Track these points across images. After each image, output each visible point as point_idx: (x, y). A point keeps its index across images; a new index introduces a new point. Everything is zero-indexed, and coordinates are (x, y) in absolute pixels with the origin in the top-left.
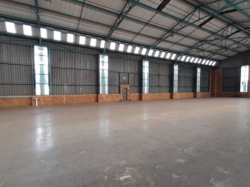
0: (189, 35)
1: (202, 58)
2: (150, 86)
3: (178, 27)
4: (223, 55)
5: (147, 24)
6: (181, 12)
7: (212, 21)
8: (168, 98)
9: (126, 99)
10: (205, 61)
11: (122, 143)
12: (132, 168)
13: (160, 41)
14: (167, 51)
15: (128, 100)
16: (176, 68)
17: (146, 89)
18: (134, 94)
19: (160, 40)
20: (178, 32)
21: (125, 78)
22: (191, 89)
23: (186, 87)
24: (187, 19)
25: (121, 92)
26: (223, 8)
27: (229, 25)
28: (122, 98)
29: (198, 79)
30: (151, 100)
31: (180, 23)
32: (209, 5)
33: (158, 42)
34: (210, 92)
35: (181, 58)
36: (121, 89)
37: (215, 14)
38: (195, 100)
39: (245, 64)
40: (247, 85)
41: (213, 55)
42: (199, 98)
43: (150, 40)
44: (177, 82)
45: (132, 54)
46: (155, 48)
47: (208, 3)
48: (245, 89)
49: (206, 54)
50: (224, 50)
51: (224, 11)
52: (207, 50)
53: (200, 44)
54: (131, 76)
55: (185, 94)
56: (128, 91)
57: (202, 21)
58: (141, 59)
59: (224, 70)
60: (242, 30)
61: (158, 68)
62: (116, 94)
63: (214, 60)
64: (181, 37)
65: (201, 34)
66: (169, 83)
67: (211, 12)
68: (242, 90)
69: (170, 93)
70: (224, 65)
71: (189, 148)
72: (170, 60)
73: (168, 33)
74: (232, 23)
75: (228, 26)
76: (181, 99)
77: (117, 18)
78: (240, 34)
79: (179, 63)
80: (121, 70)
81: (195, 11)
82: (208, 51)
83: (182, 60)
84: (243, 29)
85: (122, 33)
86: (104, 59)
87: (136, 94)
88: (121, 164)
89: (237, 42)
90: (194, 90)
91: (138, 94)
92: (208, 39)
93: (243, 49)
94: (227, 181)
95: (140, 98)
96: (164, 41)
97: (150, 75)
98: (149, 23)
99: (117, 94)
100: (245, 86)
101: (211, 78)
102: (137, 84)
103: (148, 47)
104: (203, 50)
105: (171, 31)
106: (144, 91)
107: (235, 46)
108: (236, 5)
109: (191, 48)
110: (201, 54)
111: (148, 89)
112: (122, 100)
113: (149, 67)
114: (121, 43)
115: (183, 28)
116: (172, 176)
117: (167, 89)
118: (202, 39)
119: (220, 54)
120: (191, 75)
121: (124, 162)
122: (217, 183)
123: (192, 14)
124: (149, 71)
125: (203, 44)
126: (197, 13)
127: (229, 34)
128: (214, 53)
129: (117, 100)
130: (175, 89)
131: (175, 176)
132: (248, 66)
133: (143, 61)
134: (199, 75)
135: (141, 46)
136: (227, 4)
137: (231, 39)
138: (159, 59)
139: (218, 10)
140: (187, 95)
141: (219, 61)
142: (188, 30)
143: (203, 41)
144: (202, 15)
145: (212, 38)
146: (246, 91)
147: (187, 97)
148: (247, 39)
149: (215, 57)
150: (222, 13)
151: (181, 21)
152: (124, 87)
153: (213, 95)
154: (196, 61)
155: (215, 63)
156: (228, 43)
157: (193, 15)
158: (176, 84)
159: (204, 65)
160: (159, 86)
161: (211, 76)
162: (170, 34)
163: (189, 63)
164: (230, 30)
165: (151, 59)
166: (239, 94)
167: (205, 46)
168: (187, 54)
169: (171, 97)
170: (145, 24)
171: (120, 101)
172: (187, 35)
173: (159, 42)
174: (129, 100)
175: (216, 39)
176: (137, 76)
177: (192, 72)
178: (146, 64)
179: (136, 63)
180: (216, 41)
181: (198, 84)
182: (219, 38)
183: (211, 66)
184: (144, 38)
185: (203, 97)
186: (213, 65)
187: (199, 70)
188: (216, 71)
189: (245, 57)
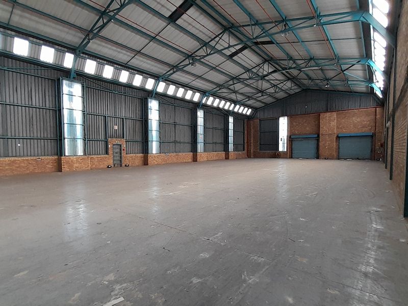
0: (217, 68)
1: (235, 102)
2: (161, 143)
3: (202, 53)
4: (260, 101)
5: (153, 39)
6: (205, 30)
7: (246, 52)
8: (190, 160)
9: (120, 164)
10: (238, 106)
11: (109, 242)
12: (126, 284)
13: (175, 70)
14: (186, 86)
15: (123, 165)
16: (200, 114)
17: (154, 147)
18: (134, 155)
19: (175, 68)
20: (202, 60)
21: (116, 128)
22: (221, 147)
23: (216, 143)
24: (213, 43)
25: (110, 152)
26: (257, 37)
27: (265, 61)
28: (111, 162)
29: (231, 133)
30: (164, 164)
31: (204, 48)
32: (241, 29)
33: (172, 72)
34: (245, 152)
35: (207, 99)
36: (109, 146)
37: (249, 43)
38: (227, 163)
39: (283, 116)
40: (286, 142)
41: (247, 99)
42: (233, 160)
43: (159, 66)
44: (202, 136)
45: (129, 86)
46: (169, 81)
47: (240, 26)
48: (284, 146)
49: (240, 97)
50: (260, 94)
51: (259, 40)
52: (241, 91)
53: (231, 82)
54: (128, 124)
55: (213, 155)
56: (124, 150)
57: (233, 50)
58: (145, 95)
59: (260, 120)
60: (279, 71)
61: (173, 113)
62: (100, 154)
63: (249, 107)
64: (206, 69)
65: (231, 68)
66: (190, 137)
67: (244, 39)
68: (281, 149)
69: (192, 153)
70: (260, 115)
71: (217, 234)
72: (190, 102)
73: (187, 60)
74: (268, 59)
75: (264, 63)
76: (209, 161)
77: (98, 17)
78: (277, 76)
79: (205, 107)
80: (109, 113)
81: (223, 32)
82: (241, 94)
83: (209, 103)
84: (281, 69)
85: (109, 46)
86: (71, 90)
87: (137, 155)
88: (105, 282)
89: (274, 86)
90: (226, 149)
91: (141, 155)
92: (241, 77)
93: (281, 95)
94: (262, 272)
95: (145, 162)
96: (182, 70)
97: (161, 124)
98: (157, 37)
99: (103, 156)
100: (284, 143)
101: (246, 132)
102: (138, 137)
103: (157, 78)
104: (235, 92)
105: (191, 57)
106: (152, 150)
107: (272, 90)
108: (273, 36)
109: (220, 86)
110: (233, 96)
111: (159, 147)
112: (112, 166)
113: (159, 111)
114: (106, 64)
115: (208, 55)
116: (192, 282)
117: (188, 147)
118: (233, 76)
119: (255, 99)
120: (222, 126)
121: (111, 277)
122: (251, 277)
123: (220, 36)
124: (160, 117)
125: (235, 82)
126: (225, 36)
127: (265, 73)
128: (249, 98)
129: (102, 166)
130: (200, 147)
131: (195, 280)
132: (286, 118)
133: (149, 100)
134: (231, 126)
135: (146, 74)
136: (262, 32)
137: (268, 81)
138: (174, 98)
139: (252, 38)
140: (217, 155)
141: (255, 109)
142: (215, 59)
143: (235, 79)
144: (233, 42)
145: (245, 76)
146: (285, 150)
147: (217, 158)
148: (284, 83)
149: (249, 102)
150: (257, 44)
151: (205, 44)
152: (114, 143)
153: (249, 156)
154: (228, 106)
155: (250, 110)
156: (265, 85)
157: (220, 38)
158: (200, 138)
159: (237, 113)
160: (175, 142)
161: (246, 129)
162: (191, 62)
163: (218, 109)
164: (267, 68)
165: (163, 98)
166: (278, 154)
167: (238, 86)
168: (215, 95)
169: (195, 159)
170: (149, 38)
171: (108, 167)
172: (214, 66)
173: (174, 72)
174: (126, 166)
175: (250, 78)
176: (138, 124)
177: (223, 122)
178: (154, 105)
179: (137, 102)
180: (250, 81)
181: (231, 139)
182: (254, 77)
183: (246, 115)
184: (149, 62)
185: (238, 158)
186: (248, 113)
187: (231, 120)
188: (252, 122)
189: (283, 105)
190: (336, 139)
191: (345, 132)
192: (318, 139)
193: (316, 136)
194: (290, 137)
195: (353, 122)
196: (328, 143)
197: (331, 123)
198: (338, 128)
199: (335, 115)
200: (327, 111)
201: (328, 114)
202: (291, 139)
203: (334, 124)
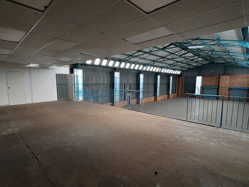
16: (159, 78)
22: (166, 92)
29: (171, 85)
34: (176, 94)
39: (199, 76)
40: (200, 89)
48: (198, 92)
59: (185, 77)
61: (147, 78)
63: (179, 70)
66: (154, 89)
68: (196, 93)
69: (154, 97)
70: (185, 74)
100: (198, 90)
101: (177, 83)
117: (153, 94)
120: (166, 82)
132: (201, 77)
134: (171, 81)
141: (182, 71)
146: (199, 94)
153: (178, 96)
154: (170, 72)
155: (180, 72)
159: (174, 74)
161: (177, 81)
163: (166, 73)
166: (195, 96)
177: (167, 80)
181: (171, 88)
185: (174, 98)
186: (179, 74)
187: (171, 78)
188: (180, 78)
189: (199, 70)
190: (228, 89)
191: (234, 86)
192: (218, 90)
193: (217, 87)
194: (202, 87)
195: (238, 81)
196: (223, 92)
197: (226, 81)
198: (230, 84)
199: (229, 77)
200: (224, 75)
201: (225, 77)
202: (203, 88)
203: (228, 81)
